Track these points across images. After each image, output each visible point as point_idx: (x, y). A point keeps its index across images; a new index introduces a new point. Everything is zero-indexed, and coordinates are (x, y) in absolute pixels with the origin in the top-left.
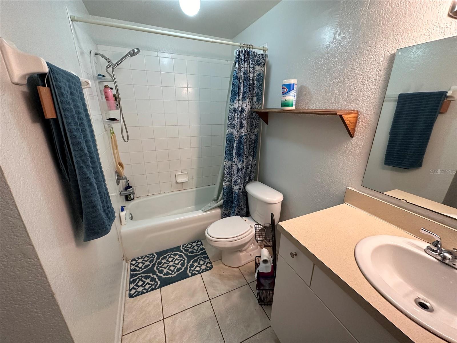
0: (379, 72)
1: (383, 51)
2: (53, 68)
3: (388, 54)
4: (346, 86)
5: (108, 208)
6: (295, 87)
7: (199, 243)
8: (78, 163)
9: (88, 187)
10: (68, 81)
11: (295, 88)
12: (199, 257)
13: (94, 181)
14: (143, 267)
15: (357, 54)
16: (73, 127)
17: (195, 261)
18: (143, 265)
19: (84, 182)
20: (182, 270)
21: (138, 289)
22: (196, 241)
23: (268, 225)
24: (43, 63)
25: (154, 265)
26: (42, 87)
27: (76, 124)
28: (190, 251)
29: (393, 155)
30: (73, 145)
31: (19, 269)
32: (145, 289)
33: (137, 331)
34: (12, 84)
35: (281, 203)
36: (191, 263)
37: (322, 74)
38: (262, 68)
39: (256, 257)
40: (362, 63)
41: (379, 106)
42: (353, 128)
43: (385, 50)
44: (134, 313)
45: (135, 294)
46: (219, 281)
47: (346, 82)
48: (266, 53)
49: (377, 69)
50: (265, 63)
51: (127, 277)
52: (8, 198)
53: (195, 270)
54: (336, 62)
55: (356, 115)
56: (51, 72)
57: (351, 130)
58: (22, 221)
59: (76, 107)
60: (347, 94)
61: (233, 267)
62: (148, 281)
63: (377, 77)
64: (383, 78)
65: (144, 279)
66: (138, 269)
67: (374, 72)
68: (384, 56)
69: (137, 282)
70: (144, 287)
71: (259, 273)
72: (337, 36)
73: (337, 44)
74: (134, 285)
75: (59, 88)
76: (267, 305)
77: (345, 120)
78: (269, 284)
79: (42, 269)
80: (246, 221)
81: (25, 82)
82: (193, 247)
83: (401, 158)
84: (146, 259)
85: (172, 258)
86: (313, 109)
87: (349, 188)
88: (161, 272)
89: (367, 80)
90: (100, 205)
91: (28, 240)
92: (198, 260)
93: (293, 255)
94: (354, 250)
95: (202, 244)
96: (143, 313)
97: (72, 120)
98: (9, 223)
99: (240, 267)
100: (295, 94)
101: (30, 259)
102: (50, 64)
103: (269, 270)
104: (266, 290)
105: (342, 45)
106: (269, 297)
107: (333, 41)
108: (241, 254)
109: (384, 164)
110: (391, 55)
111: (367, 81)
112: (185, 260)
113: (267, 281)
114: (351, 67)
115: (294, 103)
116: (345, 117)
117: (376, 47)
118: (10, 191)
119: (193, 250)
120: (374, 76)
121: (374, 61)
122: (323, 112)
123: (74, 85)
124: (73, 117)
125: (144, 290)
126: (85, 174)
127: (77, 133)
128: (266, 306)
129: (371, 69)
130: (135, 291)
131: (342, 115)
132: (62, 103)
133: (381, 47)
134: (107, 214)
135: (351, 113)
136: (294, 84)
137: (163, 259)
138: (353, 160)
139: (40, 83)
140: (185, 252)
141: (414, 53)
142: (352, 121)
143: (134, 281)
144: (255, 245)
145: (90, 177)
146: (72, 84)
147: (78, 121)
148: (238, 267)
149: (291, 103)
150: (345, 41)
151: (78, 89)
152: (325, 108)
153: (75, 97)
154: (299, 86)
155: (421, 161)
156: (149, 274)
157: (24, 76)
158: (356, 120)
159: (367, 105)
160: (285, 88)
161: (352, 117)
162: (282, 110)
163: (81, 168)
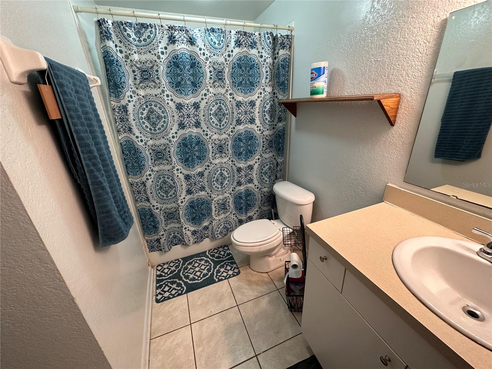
0: (426, 43)
1: (432, 17)
2: (53, 63)
3: (439, 20)
4: (386, 65)
5: (125, 213)
6: (325, 70)
7: (226, 248)
8: (88, 166)
9: (101, 192)
10: (72, 78)
11: (326, 72)
12: (226, 263)
13: (106, 185)
14: (169, 273)
15: (400, 24)
16: (81, 128)
17: (222, 267)
18: (168, 271)
19: (96, 186)
20: (209, 276)
21: (164, 294)
22: (222, 246)
23: (298, 228)
24: (41, 59)
25: (180, 271)
26: (42, 85)
27: (82, 124)
28: (216, 257)
29: (445, 146)
30: (81, 147)
31: (36, 273)
32: (171, 294)
33: (165, 335)
34: (11, 83)
35: (312, 204)
36: (217, 269)
37: (358, 53)
38: (287, 52)
39: (286, 262)
40: (406, 35)
41: (426, 86)
42: (394, 114)
43: (435, 16)
44: (161, 318)
45: (161, 300)
46: (247, 287)
47: (386, 60)
48: (293, 33)
49: (424, 40)
50: (292, 45)
51: (153, 282)
52: (16, 203)
53: (222, 275)
54: (374, 36)
55: (398, 99)
56: (51, 68)
57: (391, 117)
58: (34, 226)
59: (83, 106)
60: (387, 75)
61: (262, 273)
62: (174, 286)
63: (424, 51)
64: (431, 51)
65: (170, 284)
66: (164, 274)
67: (421, 44)
68: (433, 23)
69: (163, 287)
70: (170, 292)
71: (289, 279)
72: (375, 3)
73: (375, 14)
74: (160, 291)
75: (61, 85)
76: (298, 311)
77: (383, 105)
78: (300, 290)
79: (60, 274)
80: (275, 224)
81: (25, 80)
82: (220, 253)
83: (455, 149)
84: (172, 264)
85: (198, 263)
86: (347, 95)
87: (389, 184)
88: (187, 277)
89: (411, 55)
90: (115, 210)
91: (42, 245)
92: (225, 265)
93: (323, 259)
94: (391, 254)
95: (228, 249)
96: (170, 318)
97: (78, 120)
98: (21, 229)
99: (269, 272)
100: (326, 79)
101: (46, 264)
102: (49, 59)
103: (300, 276)
104: (296, 296)
105: (381, 15)
106: (300, 303)
107: (371, 10)
108: (270, 259)
109: (434, 157)
110: (442, 21)
111: (411, 57)
112: (211, 265)
113: (297, 287)
114: (393, 41)
115: (325, 90)
116: (384, 102)
117: (423, 12)
118: (18, 196)
119: (220, 255)
120: (420, 50)
121: (421, 31)
122: (358, 98)
123: (80, 83)
124: (79, 117)
125: (170, 296)
126: (96, 177)
127: (85, 134)
128: (296, 313)
129: (417, 42)
130: (161, 296)
131: (380, 100)
132: (65, 102)
133: (430, 12)
134: (124, 219)
135: (392, 97)
136: (324, 67)
137: (188, 264)
138: (394, 152)
139: (41, 81)
140: (211, 258)
141: (475, 19)
142: (393, 107)
143: (160, 286)
144: (285, 250)
145: (102, 181)
146: (78, 81)
147: (85, 122)
148: (267, 273)
149: (321, 90)
150: (385, 9)
151: (84, 87)
152: (361, 93)
153: (81, 95)
154: (332, 69)
155: (479, 151)
156: (175, 280)
157: (23, 74)
158: (398, 104)
159: (411, 86)
160: (314, 73)
161: (392, 101)
162: (312, 99)
163: (91, 172)
